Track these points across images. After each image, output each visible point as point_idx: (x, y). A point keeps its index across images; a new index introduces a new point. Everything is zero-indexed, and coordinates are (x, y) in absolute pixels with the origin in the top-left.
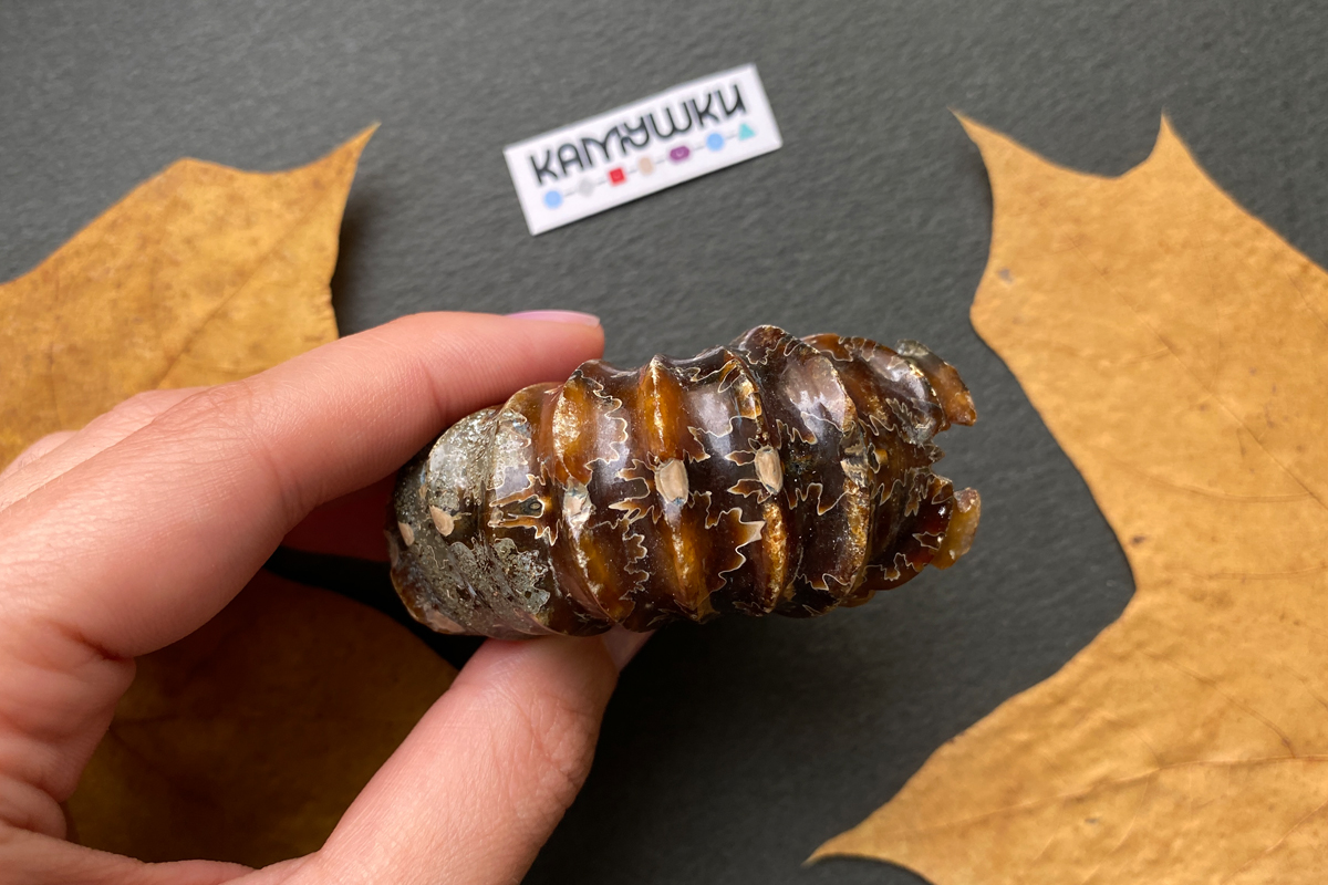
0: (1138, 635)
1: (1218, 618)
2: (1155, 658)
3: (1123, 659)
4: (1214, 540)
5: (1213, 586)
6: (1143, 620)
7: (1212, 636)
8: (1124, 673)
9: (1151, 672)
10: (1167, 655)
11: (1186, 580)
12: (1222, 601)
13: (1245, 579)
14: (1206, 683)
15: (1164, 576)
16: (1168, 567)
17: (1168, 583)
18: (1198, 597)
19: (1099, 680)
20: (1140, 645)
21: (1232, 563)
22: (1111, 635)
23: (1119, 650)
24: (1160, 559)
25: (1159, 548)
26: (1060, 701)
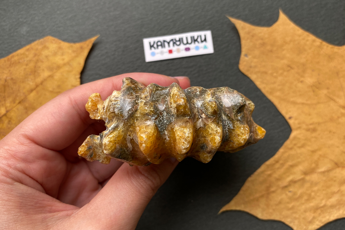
0: (294, 142)
1: (314, 135)
2: (299, 147)
3: (291, 149)
4: (310, 115)
5: (311, 127)
6: (295, 138)
7: (313, 140)
8: (292, 152)
9: (299, 151)
10: (303, 146)
11: (304, 126)
12: (314, 130)
13: (319, 124)
14: (314, 152)
15: (298, 126)
16: (299, 124)
17: (299, 128)
18: (308, 130)
19: (286, 155)
20: (295, 145)
21: (316, 120)
22: (288, 143)
23: (290, 146)
24: (297, 122)
25: (296, 119)
26: (277, 162)
